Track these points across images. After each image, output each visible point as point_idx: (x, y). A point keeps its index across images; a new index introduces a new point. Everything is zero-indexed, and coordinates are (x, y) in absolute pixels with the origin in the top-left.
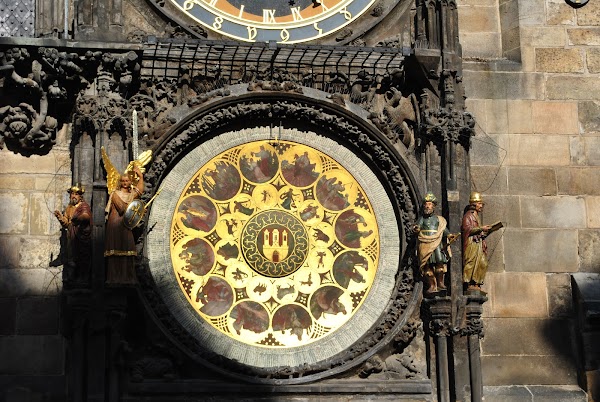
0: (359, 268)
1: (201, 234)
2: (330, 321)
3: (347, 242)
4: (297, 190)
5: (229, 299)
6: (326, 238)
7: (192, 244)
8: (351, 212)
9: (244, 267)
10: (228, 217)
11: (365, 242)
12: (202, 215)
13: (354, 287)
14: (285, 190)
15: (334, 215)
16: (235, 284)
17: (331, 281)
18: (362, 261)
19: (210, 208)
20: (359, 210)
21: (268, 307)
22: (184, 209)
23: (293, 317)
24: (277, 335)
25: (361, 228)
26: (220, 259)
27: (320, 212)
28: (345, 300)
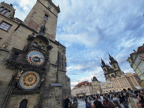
2: (34, 85)
6: (35, 79)
7: (23, 80)
11: (38, 79)
12: (25, 77)
13: (36, 82)
14: (32, 75)
16: (27, 83)
23: (31, 85)
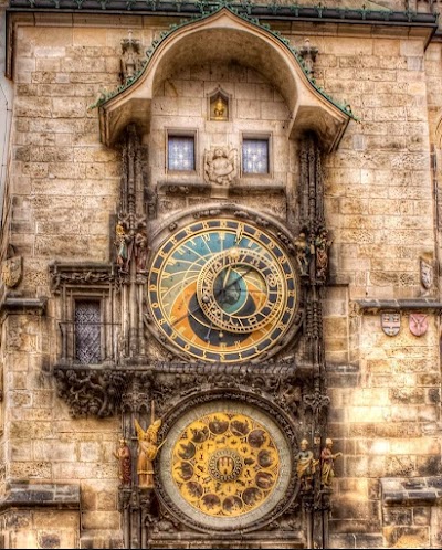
0: (183, 451)
1: (263, 470)
2: (199, 426)
3: (188, 465)
4: (213, 492)
5: (250, 437)
6: (199, 467)
7: (267, 465)
8: (185, 480)
9: (242, 453)
10: (249, 479)
11: (179, 465)
12: (262, 479)
13: (186, 442)
14: (219, 492)
15: (194, 479)
16: (247, 445)
17: (198, 446)
18: (181, 455)
19: (259, 484)
20: (181, 480)
21: (230, 433)
22: (272, 483)
23: (218, 428)
24: (227, 419)
25: (180, 471)
26: (254, 458)
27: (201, 481)
28: (191, 436)
